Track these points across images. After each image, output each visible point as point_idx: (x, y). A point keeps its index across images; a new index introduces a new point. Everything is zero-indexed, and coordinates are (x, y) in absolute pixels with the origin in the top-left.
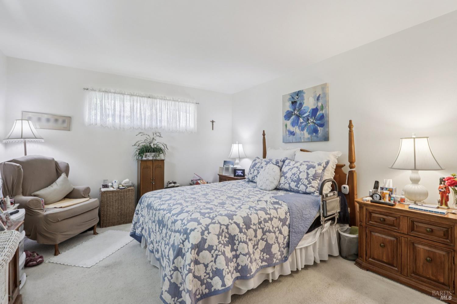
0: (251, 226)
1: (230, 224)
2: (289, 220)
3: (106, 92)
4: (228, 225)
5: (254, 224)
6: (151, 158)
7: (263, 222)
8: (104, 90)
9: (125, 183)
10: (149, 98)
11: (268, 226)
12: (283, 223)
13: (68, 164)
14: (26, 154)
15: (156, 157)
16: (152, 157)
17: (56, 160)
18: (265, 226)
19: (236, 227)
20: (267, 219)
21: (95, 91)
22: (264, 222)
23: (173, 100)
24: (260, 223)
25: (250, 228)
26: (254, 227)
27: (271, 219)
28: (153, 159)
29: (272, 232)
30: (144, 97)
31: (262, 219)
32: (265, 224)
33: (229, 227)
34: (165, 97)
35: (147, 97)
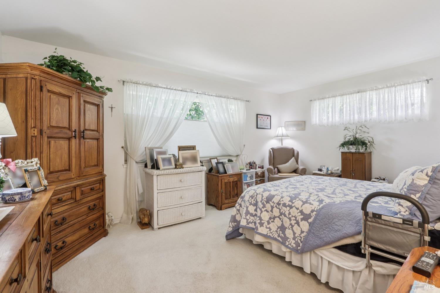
0: (270, 202)
1: (259, 194)
2: (312, 218)
3: (323, 99)
4: (258, 194)
5: (273, 202)
6: (353, 150)
7: (281, 205)
8: (321, 98)
9: (335, 171)
10: (359, 93)
11: (284, 210)
12: (303, 217)
13: (298, 152)
14: (282, 145)
15: (358, 150)
16: (355, 150)
17: (294, 149)
18: (282, 209)
19: (261, 197)
20: (287, 205)
21: (316, 100)
22: (283, 206)
23: (387, 87)
24: (279, 204)
25: (269, 203)
26: (272, 204)
27: (291, 207)
28: (356, 151)
29: (286, 217)
30: (353, 93)
31: (282, 202)
32: (283, 207)
33: (258, 195)
34: (376, 87)
35: (356, 93)
